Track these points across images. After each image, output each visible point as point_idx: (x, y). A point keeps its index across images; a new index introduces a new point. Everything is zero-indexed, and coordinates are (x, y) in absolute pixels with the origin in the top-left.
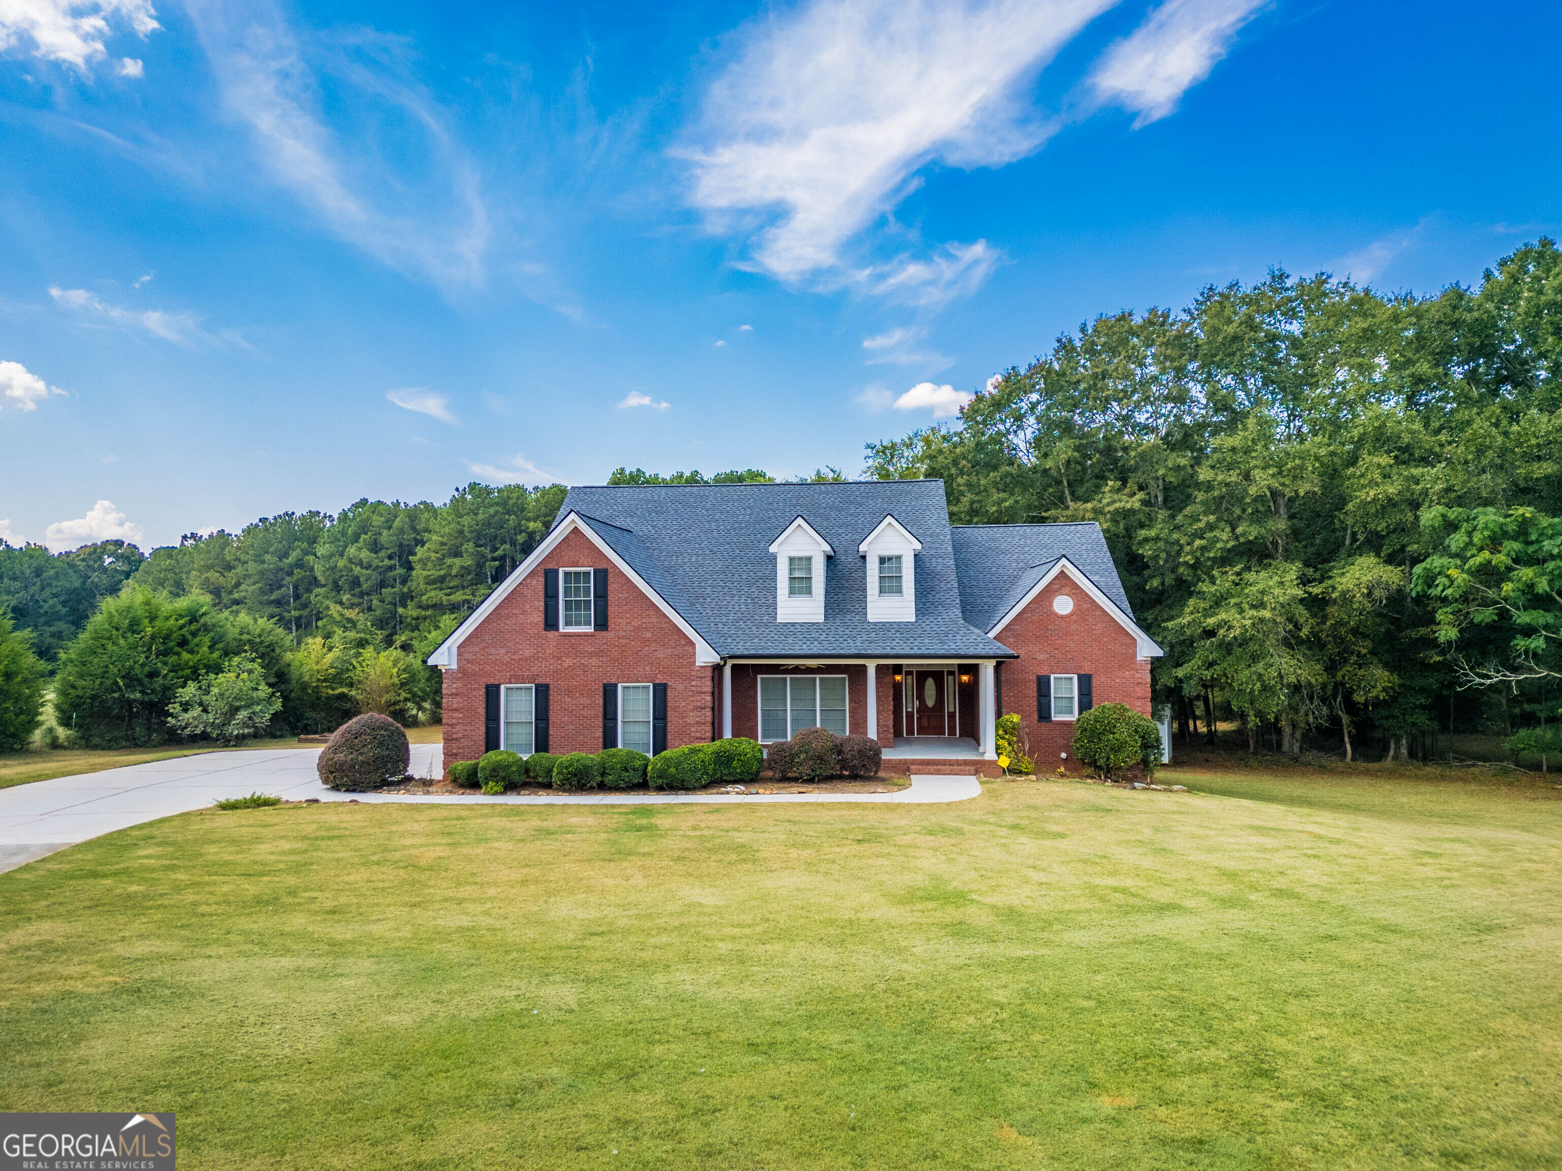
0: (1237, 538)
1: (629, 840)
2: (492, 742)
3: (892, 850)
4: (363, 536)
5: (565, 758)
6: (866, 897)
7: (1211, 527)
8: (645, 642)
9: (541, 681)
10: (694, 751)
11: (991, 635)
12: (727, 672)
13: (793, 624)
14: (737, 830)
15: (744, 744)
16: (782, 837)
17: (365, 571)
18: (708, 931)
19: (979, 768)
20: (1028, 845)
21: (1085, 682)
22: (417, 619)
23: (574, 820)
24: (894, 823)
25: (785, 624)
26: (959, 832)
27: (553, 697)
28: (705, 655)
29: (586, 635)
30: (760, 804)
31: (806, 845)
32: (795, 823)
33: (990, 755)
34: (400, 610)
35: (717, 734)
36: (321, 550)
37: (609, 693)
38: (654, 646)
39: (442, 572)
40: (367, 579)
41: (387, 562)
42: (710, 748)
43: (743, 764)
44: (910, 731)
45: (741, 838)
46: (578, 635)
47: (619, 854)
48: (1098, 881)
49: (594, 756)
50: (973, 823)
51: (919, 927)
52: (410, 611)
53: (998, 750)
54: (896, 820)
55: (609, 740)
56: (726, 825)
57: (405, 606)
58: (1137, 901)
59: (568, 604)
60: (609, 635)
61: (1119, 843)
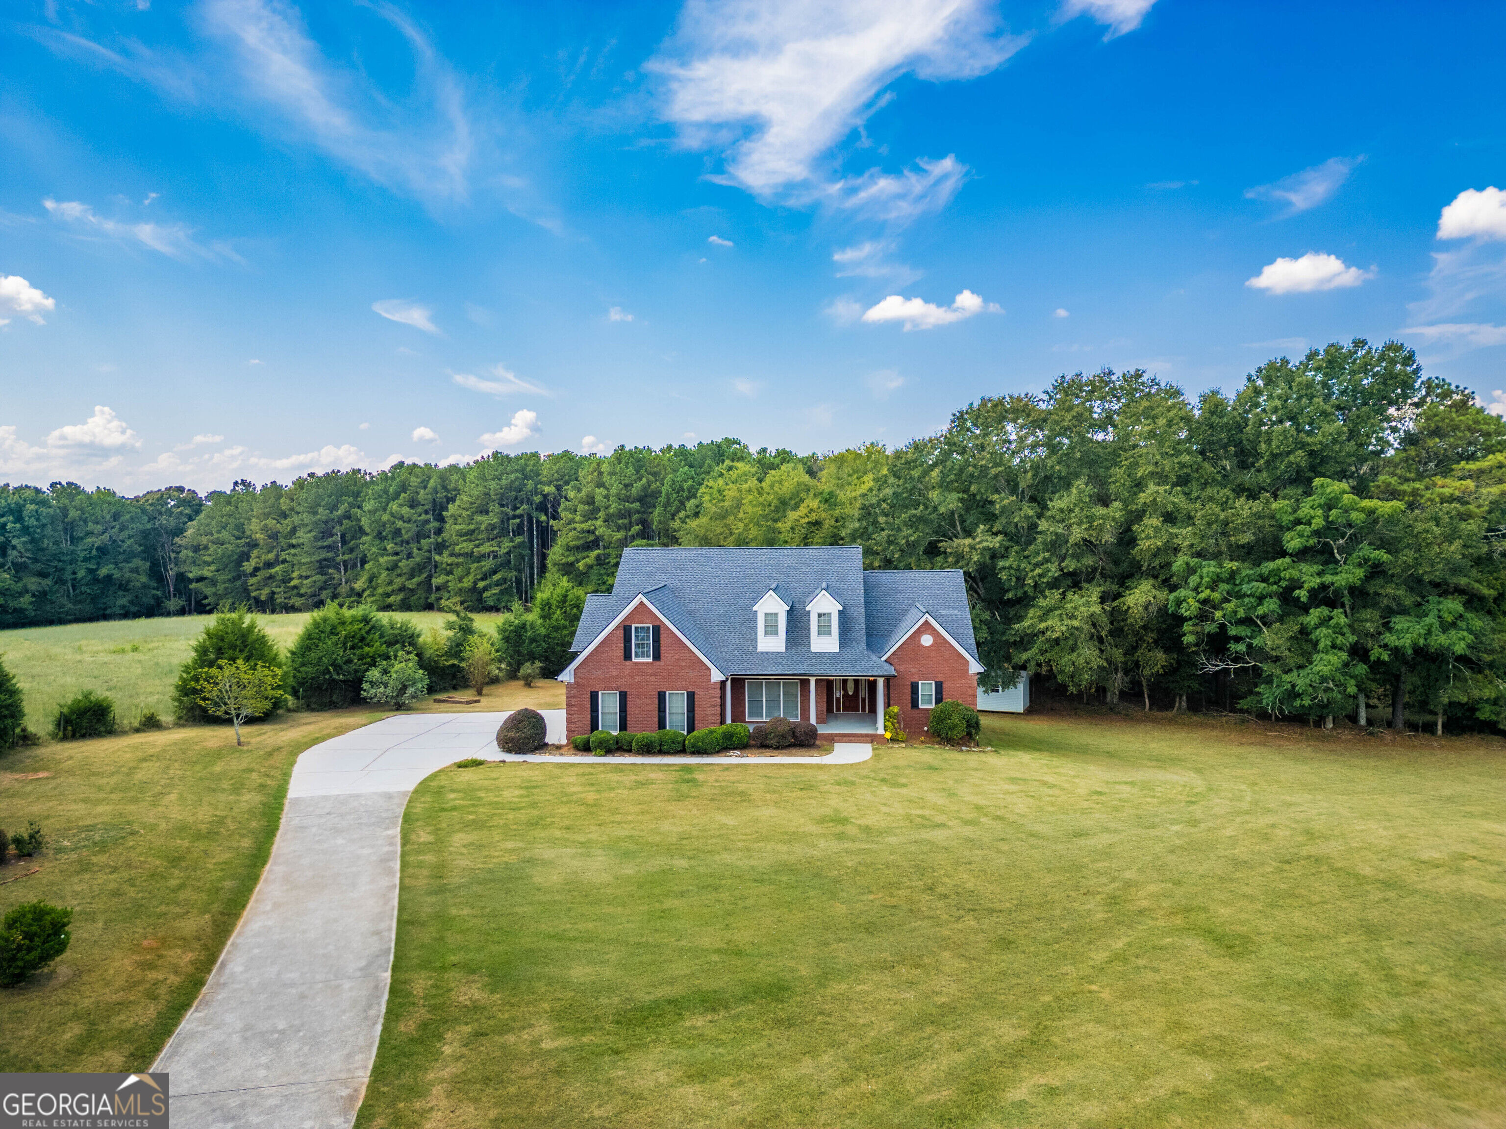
0: (1062, 570)
1: (684, 788)
2: (594, 726)
3: (817, 794)
4: (403, 495)
5: (639, 735)
6: (802, 821)
7: (1047, 560)
8: (681, 667)
9: (622, 689)
10: (711, 732)
11: (883, 659)
12: (729, 683)
13: (767, 653)
14: (739, 782)
15: (739, 728)
16: (762, 787)
17: (406, 525)
18: (732, 837)
19: (873, 739)
20: (886, 790)
21: (939, 686)
22: (451, 564)
23: (652, 776)
24: (821, 778)
25: (762, 653)
26: (853, 783)
27: (629, 698)
28: (717, 676)
29: (648, 663)
30: (749, 765)
31: (774, 792)
32: (769, 778)
33: (881, 731)
34: (437, 558)
35: (723, 722)
36: (367, 506)
37: (661, 697)
38: (687, 670)
39: (472, 527)
40: (408, 530)
41: (423, 517)
42: (721, 729)
43: (739, 739)
44: (838, 709)
45: (742, 787)
46: (643, 663)
47: (682, 797)
48: (913, 812)
49: (653, 735)
50: (862, 778)
51: (824, 835)
52: (445, 558)
53: (886, 728)
54: (822, 776)
55: (662, 725)
56: (732, 779)
57: (440, 554)
58: (927, 823)
59: (637, 645)
60: (661, 663)
61: (932, 790)
